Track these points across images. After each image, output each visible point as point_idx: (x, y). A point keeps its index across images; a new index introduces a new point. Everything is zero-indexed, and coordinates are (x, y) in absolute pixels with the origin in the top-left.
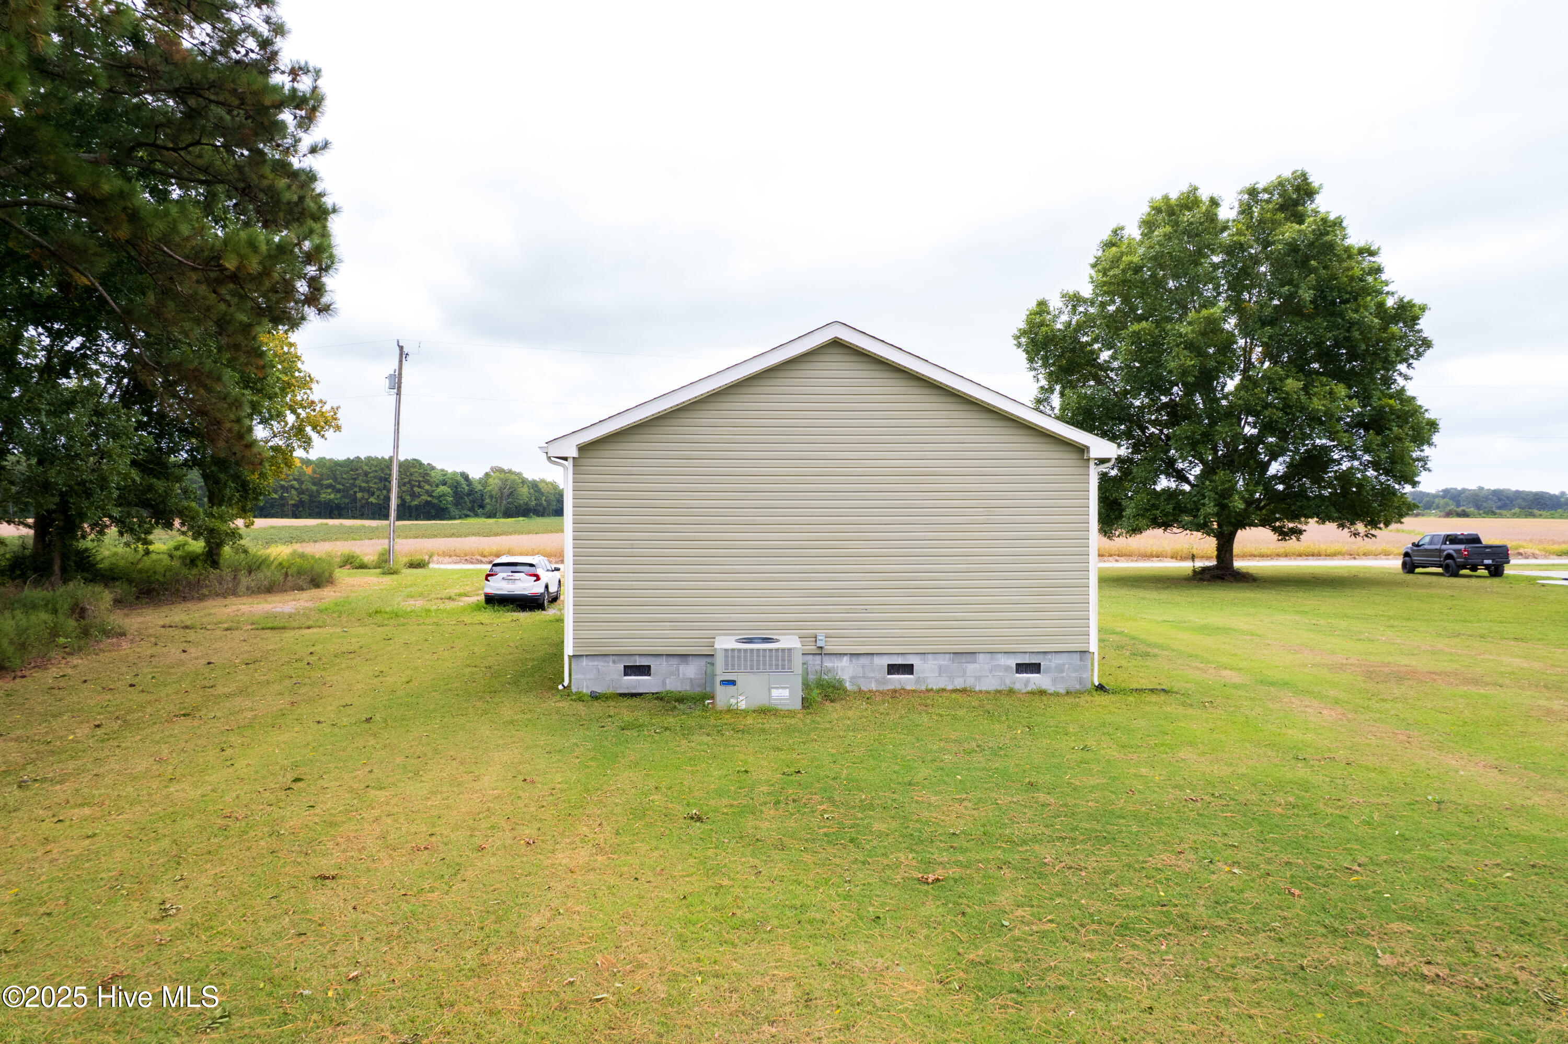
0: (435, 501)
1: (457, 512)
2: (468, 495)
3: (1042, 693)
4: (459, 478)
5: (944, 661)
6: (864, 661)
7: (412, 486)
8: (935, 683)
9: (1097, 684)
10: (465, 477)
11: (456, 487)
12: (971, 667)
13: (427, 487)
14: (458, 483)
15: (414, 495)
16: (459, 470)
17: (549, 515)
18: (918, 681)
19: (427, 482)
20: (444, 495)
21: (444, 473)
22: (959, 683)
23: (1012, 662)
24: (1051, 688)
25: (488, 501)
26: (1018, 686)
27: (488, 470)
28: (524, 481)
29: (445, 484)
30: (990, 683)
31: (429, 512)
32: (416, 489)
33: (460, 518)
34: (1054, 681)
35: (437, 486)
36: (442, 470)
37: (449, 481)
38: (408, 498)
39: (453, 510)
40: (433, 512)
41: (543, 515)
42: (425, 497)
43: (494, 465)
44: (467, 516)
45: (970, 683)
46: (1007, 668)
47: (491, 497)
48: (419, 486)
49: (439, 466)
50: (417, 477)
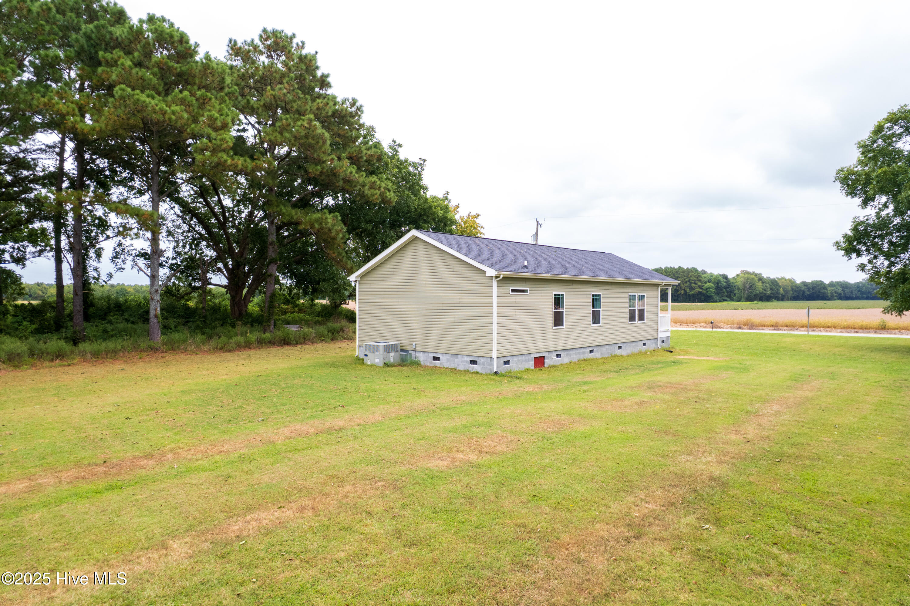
0: (704, 292)
1: (718, 298)
2: (726, 288)
3: (477, 373)
4: (721, 278)
5: (448, 357)
6: (426, 354)
7: (691, 283)
8: (446, 365)
9: (495, 370)
10: (725, 277)
11: (718, 283)
12: (456, 360)
13: (699, 284)
14: (719, 281)
15: (691, 289)
16: (721, 273)
17: (788, 300)
18: (441, 364)
19: (700, 281)
20: (709, 288)
21: (711, 275)
22: (452, 366)
23: (468, 359)
24: (480, 372)
25: (736, 291)
26: (470, 369)
27: (739, 272)
28: (761, 279)
29: (710, 281)
30: (461, 368)
31: (701, 298)
32: (693, 285)
33: (720, 301)
34: (482, 368)
35: (706, 283)
36: (711, 273)
37: (713, 280)
38: (688, 290)
39: (715, 297)
40: (703, 298)
41: (783, 300)
42: (698, 290)
43: (743, 269)
44: (725, 300)
45: (456, 366)
46: (467, 362)
47: (739, 289)
48: (695, 283)
49: (709, 271)
50: (693, 278)
